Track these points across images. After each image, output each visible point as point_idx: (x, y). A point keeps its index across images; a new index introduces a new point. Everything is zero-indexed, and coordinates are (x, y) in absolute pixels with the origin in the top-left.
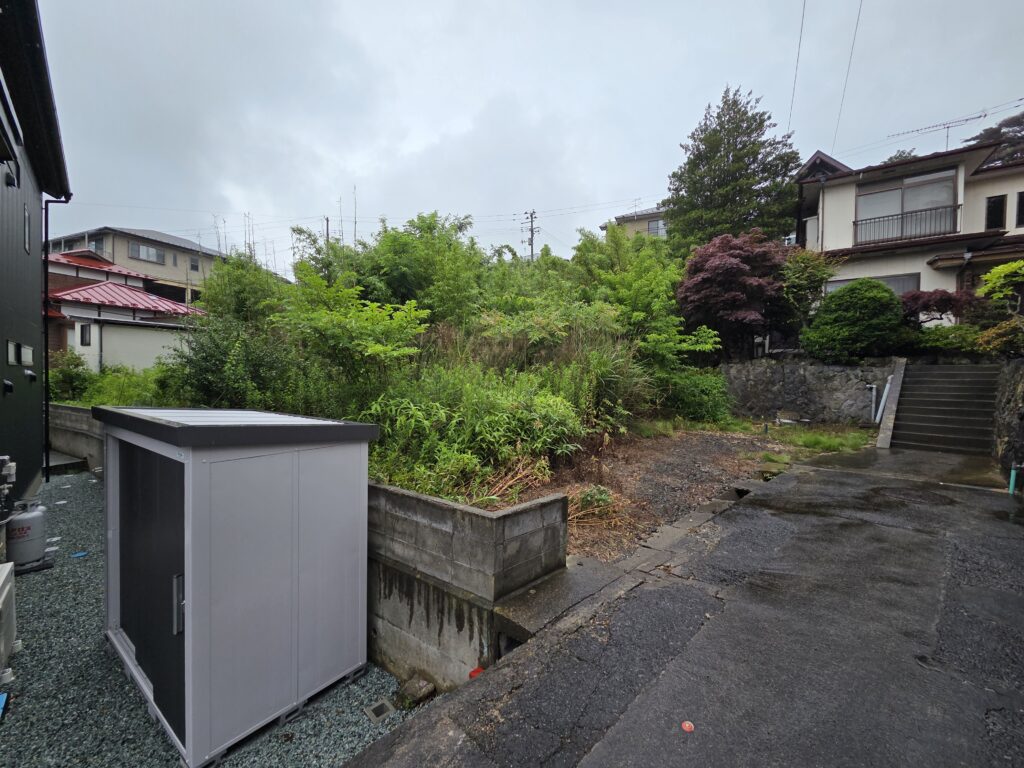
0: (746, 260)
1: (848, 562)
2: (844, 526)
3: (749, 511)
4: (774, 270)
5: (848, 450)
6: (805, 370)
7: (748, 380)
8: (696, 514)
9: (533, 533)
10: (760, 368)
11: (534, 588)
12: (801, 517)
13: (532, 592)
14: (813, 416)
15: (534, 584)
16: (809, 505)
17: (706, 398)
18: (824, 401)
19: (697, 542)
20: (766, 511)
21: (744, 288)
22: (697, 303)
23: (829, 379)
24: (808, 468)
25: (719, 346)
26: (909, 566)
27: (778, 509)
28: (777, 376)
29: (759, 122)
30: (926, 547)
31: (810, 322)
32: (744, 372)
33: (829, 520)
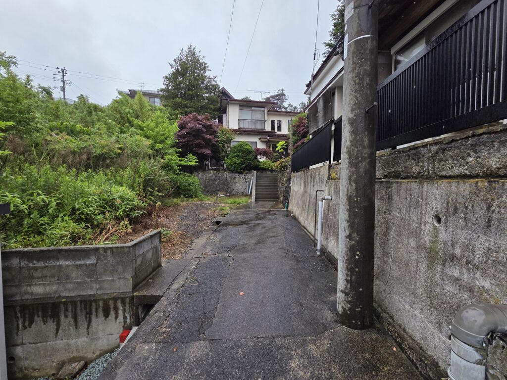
0: (204, 126)
1: (260, 235)
2: (254, 226)
3: (224, 227)
4: (214, 133)
5: (245, 204)
6: (227, 175)
7: (206, 179)
8: (205, 233)
9: (147, 251)
10: (210, 174)
11: (150, 279)
12: (241, 226)
13: (150, 280)
14: (230, 193)
15: (149, 277)
16: (242, 222)
17: (191, 187)
18: (233, 187)
19: (212, 242)
20: (230, 227)
21: (204, 139)
22: (184, 143)
23: (234, 178)
24: (236, 211)
25: (197, 164)
26: (274, 232)
27: (233, 225)
28: (217, 178)
29: (204, 67)
30: (275, 227)
31: (227, 156)
32: (204, 176)
33: (250, 225)
